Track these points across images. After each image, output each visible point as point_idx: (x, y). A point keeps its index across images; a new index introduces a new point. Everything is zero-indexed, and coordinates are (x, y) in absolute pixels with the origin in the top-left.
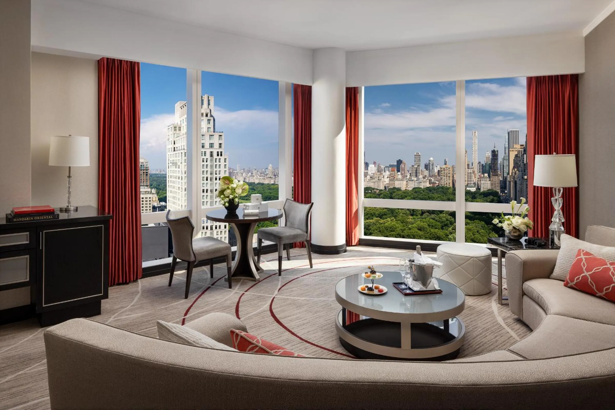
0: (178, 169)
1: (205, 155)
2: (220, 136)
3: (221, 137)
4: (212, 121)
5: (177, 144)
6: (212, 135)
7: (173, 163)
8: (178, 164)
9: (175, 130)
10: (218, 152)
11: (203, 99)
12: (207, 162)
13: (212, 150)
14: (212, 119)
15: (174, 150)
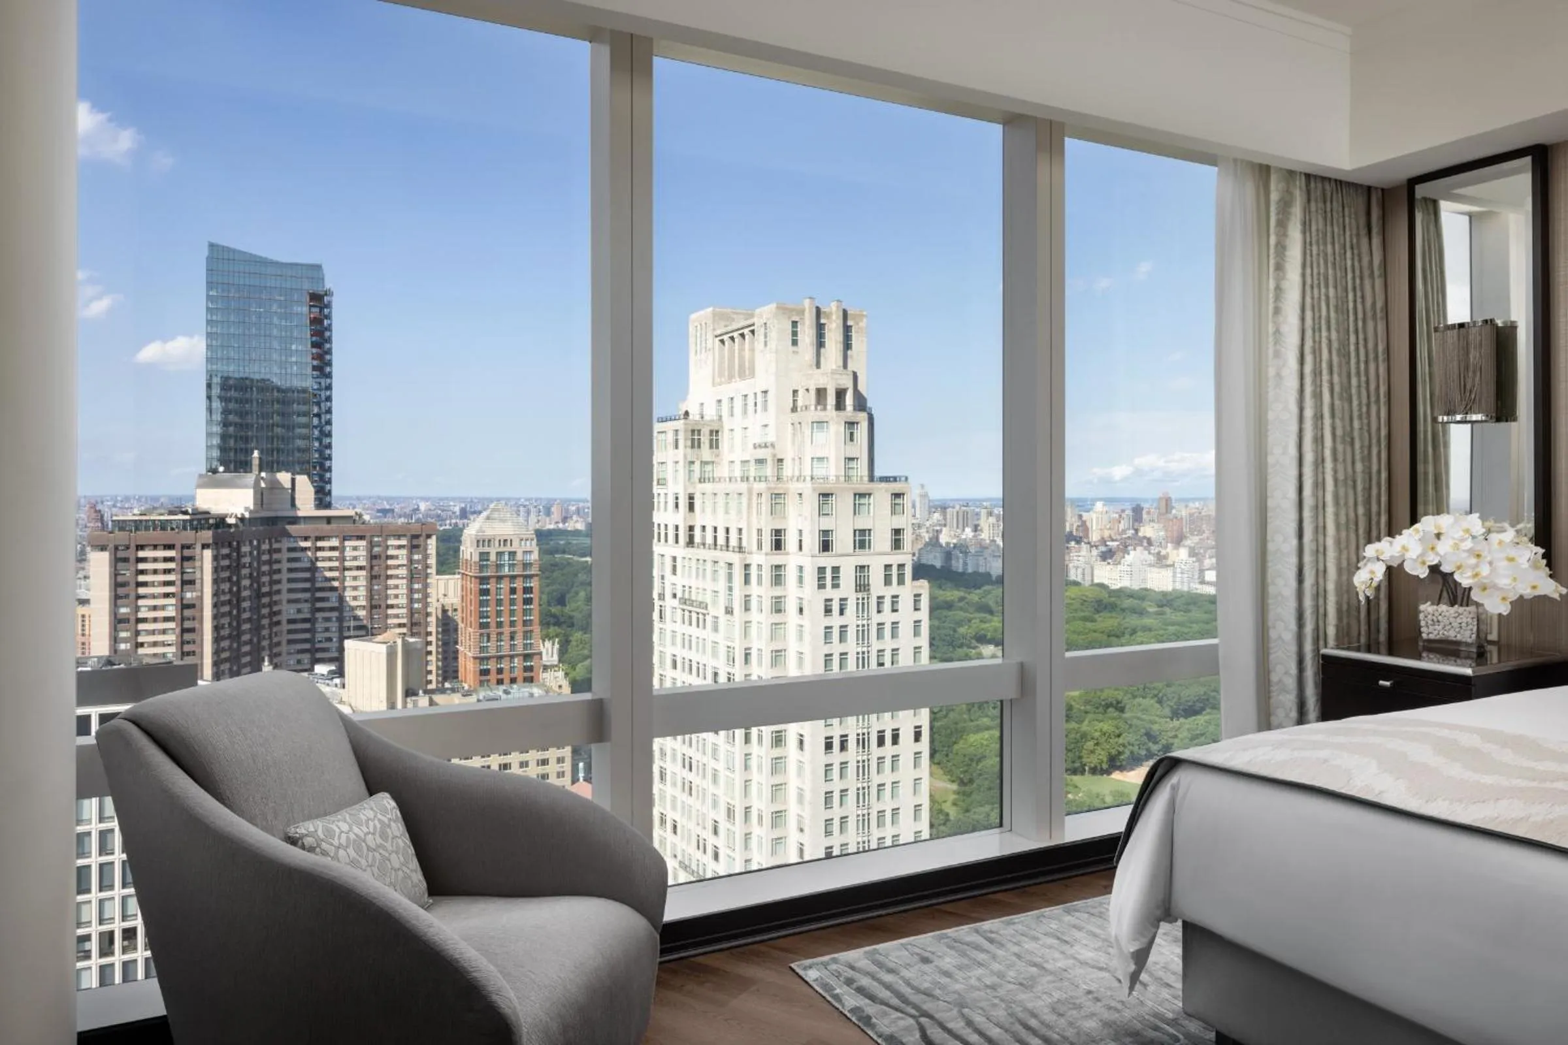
0: (707, 634)
1: (836, 586)
2: (897, 495)
3: (898, 501)
4: (864, 425)
5: (703, 511)
6: (862, 495)
7: (684, 601)
8: (712, 611)
9: (693, 447)
10: (888, 567)
11: (822, 321)
12: (842, 612)
13: (862, 561)
14: (862, 417)
15: (691, 542)
